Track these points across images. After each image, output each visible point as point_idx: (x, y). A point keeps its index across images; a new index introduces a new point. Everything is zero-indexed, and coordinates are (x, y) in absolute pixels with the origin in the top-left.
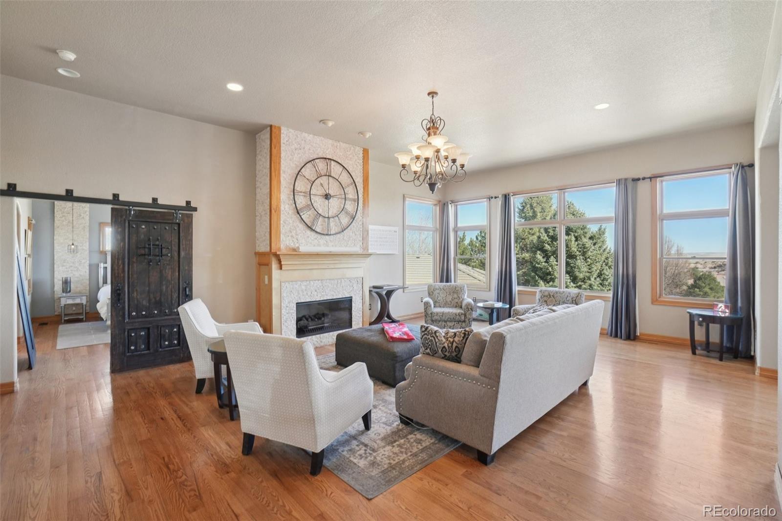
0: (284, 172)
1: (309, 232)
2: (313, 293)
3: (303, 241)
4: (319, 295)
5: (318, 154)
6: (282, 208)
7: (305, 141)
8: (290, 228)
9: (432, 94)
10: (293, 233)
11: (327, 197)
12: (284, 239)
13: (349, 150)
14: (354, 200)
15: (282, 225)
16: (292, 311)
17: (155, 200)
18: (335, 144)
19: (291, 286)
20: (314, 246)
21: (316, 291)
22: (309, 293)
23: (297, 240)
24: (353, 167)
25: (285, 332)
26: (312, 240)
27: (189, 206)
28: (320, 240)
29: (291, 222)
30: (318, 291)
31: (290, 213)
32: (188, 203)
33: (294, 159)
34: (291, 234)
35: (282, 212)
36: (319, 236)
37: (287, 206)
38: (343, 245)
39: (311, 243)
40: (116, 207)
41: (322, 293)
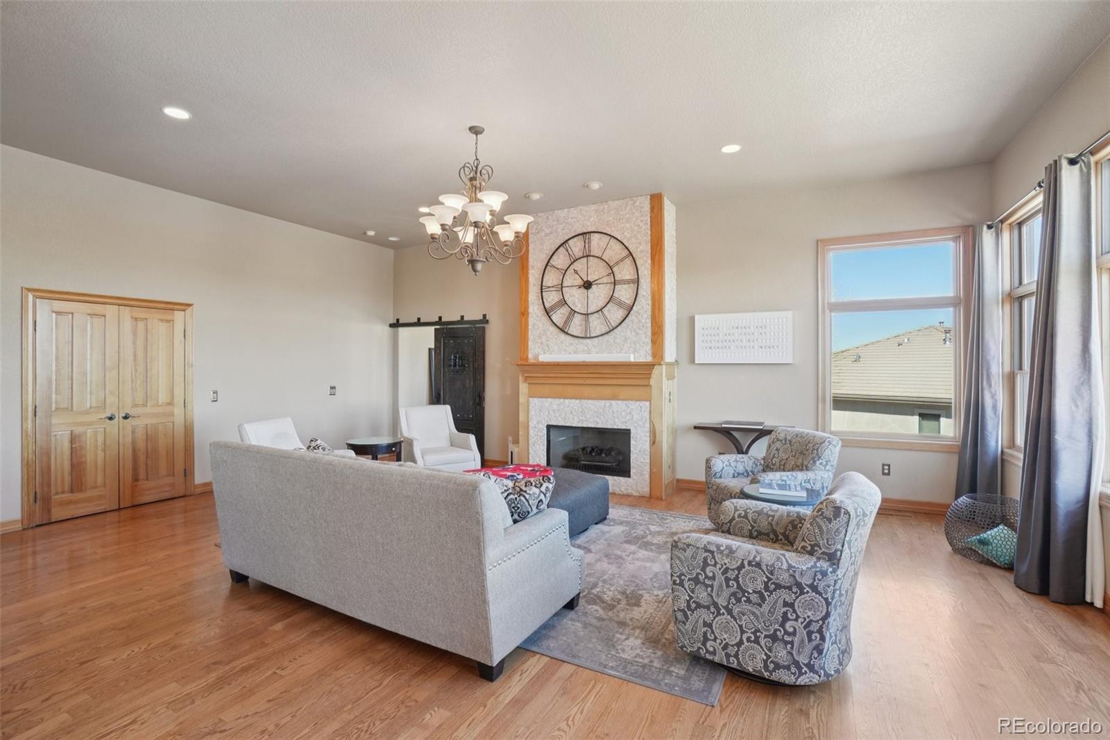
0: (533, 267)
1: (563, 336)
2: (568, 415)
3: (556, 348)
4: (576, 419)
5: (575, 231)
6: (531, 310)
7: (558, 220)
8: (540, 333)
10: (544, 340)
11: (587, 285)
12: (533, 347)
13: (624, 208)
14: (632, 281)
15: (530, 331)
16: (540, 434)
17: (462, 317)
18: (601, 207)
19: (541, 404)
20: (570, 353)
21: (572, 413)
22: (563, 415)
23: (548, 346)
24: (632, 231)
25: (533, 457)
26: (567, 346)
27: (485, 320)
28: (578, 346)
29: (540, 325)
30: (574, 413)
31: (539, 315)
32: (485, 316)
33: (545, 248)
34: (540, 341)
35: (530, 315)
36: (577, 341)
37: (536, 307)
38: (614, 352)
39: (565, 350)
40: (438, 327)
41: (581, 418)
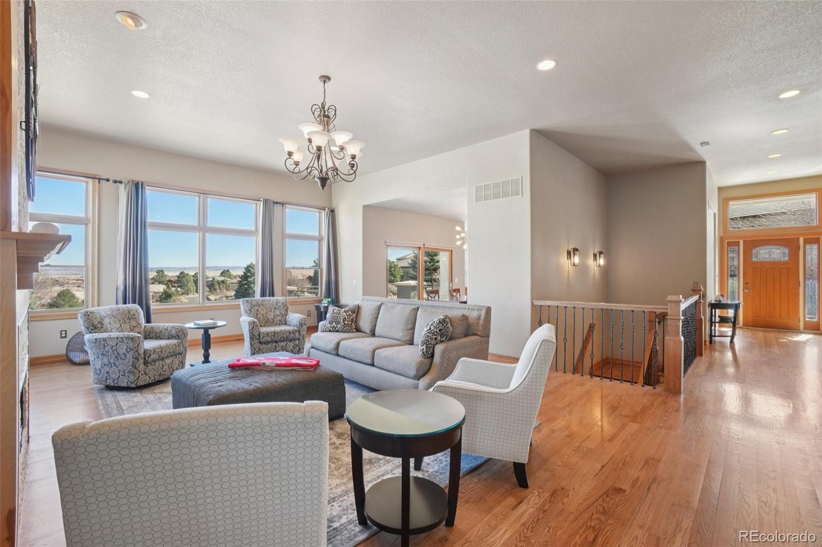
9: (326, 79)
